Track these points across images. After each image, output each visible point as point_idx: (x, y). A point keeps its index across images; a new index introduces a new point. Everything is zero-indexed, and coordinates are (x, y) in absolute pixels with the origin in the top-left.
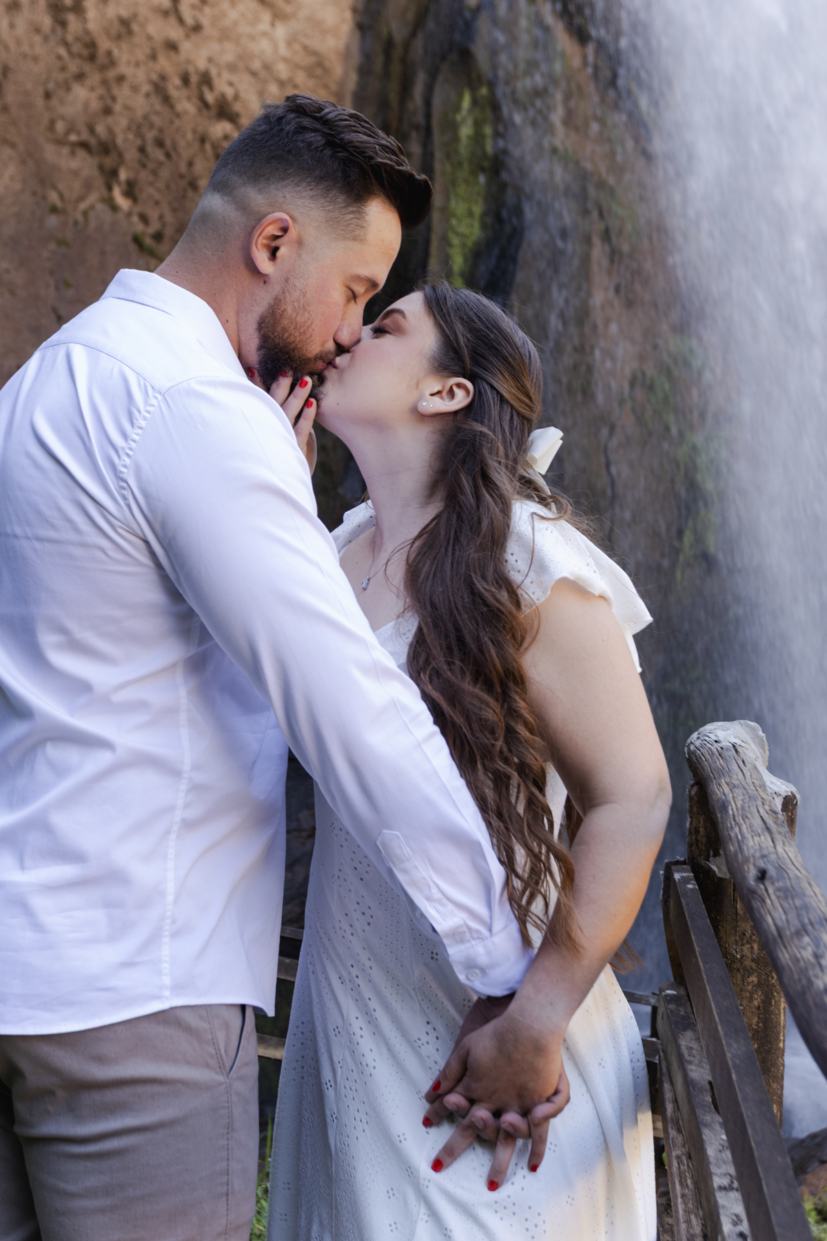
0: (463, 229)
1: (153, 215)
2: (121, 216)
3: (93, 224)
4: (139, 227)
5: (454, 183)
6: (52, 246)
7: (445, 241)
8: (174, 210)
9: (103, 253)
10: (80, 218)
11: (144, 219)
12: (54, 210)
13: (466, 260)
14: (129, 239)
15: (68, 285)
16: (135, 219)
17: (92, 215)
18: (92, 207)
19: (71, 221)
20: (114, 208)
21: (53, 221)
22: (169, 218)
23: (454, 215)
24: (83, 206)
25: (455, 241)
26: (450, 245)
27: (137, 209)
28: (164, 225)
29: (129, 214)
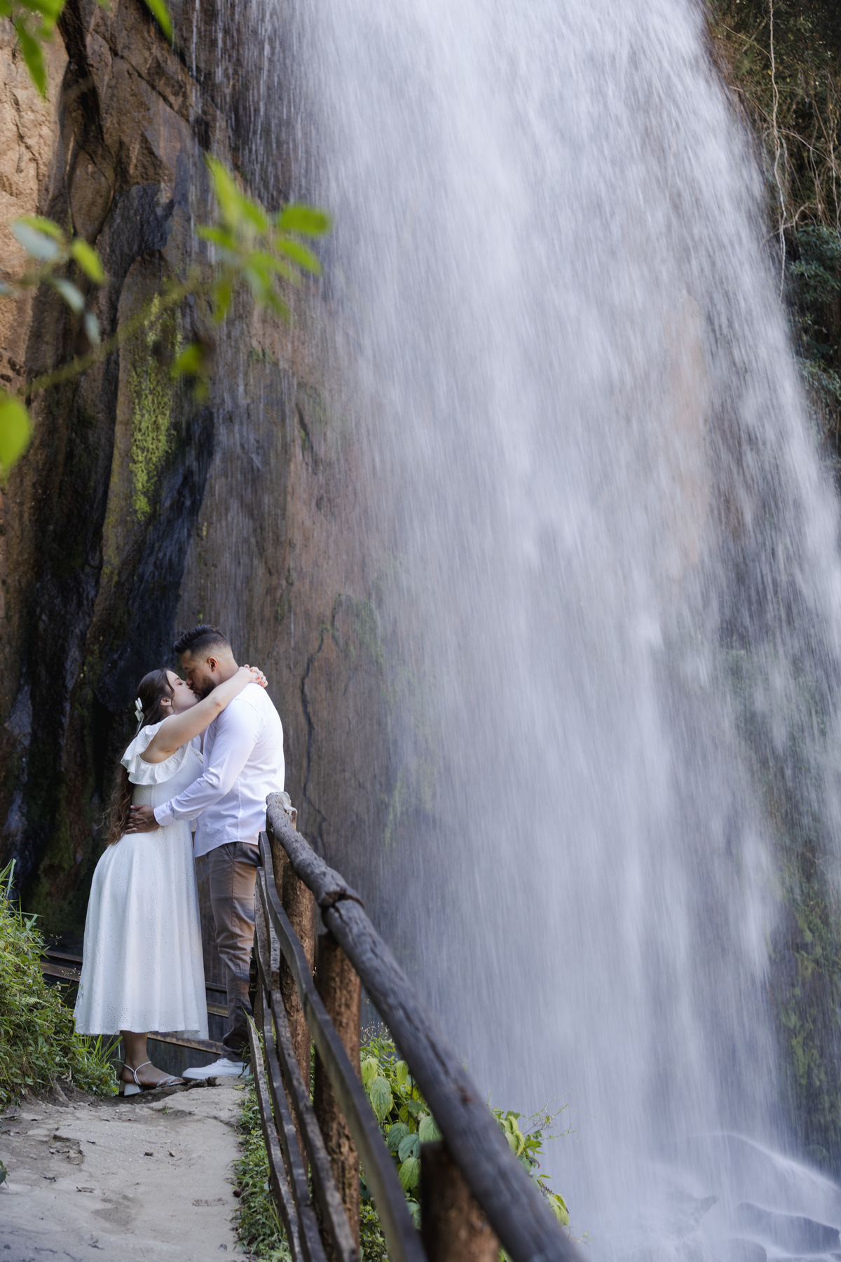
0: (150, 444)
5: (139, 395)
7: (128, 456)
13: (149, 479)
23: (139, 430)
25: (140, 456)
26: (135, 462)
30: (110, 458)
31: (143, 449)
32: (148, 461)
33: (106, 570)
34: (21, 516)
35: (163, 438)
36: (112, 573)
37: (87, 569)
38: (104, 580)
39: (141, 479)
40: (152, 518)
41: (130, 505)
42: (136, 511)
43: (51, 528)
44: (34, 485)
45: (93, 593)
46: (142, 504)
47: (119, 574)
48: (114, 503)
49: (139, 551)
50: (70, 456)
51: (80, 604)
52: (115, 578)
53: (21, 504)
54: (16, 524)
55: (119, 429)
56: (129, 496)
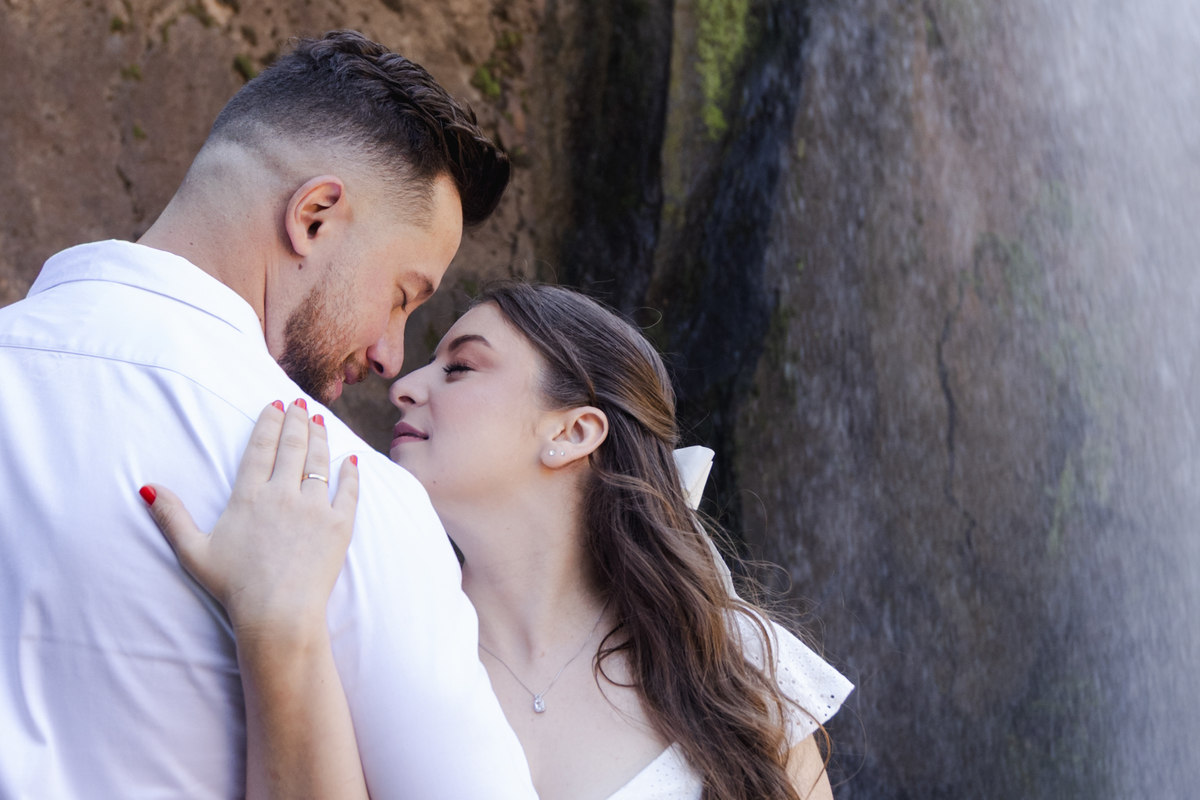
0: (722, 36)
1: (263, 30)
2: (215, 31)
3: (174, 46)
4: (244, 48)
6: (116, 79)
7: (693, 53)
8: (293, 22)
9: (190, 88)
10: (157, 38)
11: (249, 35)
12: (117, 26)
13: (724, 83)
14: (228, 65)
15: (140, 136)
16: (237, 36)
17: (172, 30)
18: (173, 21)
19: (143, 42)
20: (206, 21)
21: (116, 42)
22: (287, 33)
23: (707, 17)
24: (159, 19)
25: (710, 53)
26: (703, 61)
27: (239, 22)
28: (279, 43)
29: (229, 29)
30: (667, 57)
31: (713, 43)
32: (721, 60)
33: (669, 208)
34: (551, 141)
35: (740, 28)
36: (676, 212)
37: (644, 209)
38: (666, 224)
39: (712, 83)
40: (727, 138)
41: (699, 120)
42: (706, 129)
43: (594, 156)
44: (568, 100)
45: (650, 241)
46: (714, 118)
47: (688, 214)
48: (677, 120)
49: (714, 183)
50: (615, 59)
51: (634, 257)
52: (682, 220)
53: (551, 126)
54: (545, 153)
55: (679, 17)
56: (697, 106)
